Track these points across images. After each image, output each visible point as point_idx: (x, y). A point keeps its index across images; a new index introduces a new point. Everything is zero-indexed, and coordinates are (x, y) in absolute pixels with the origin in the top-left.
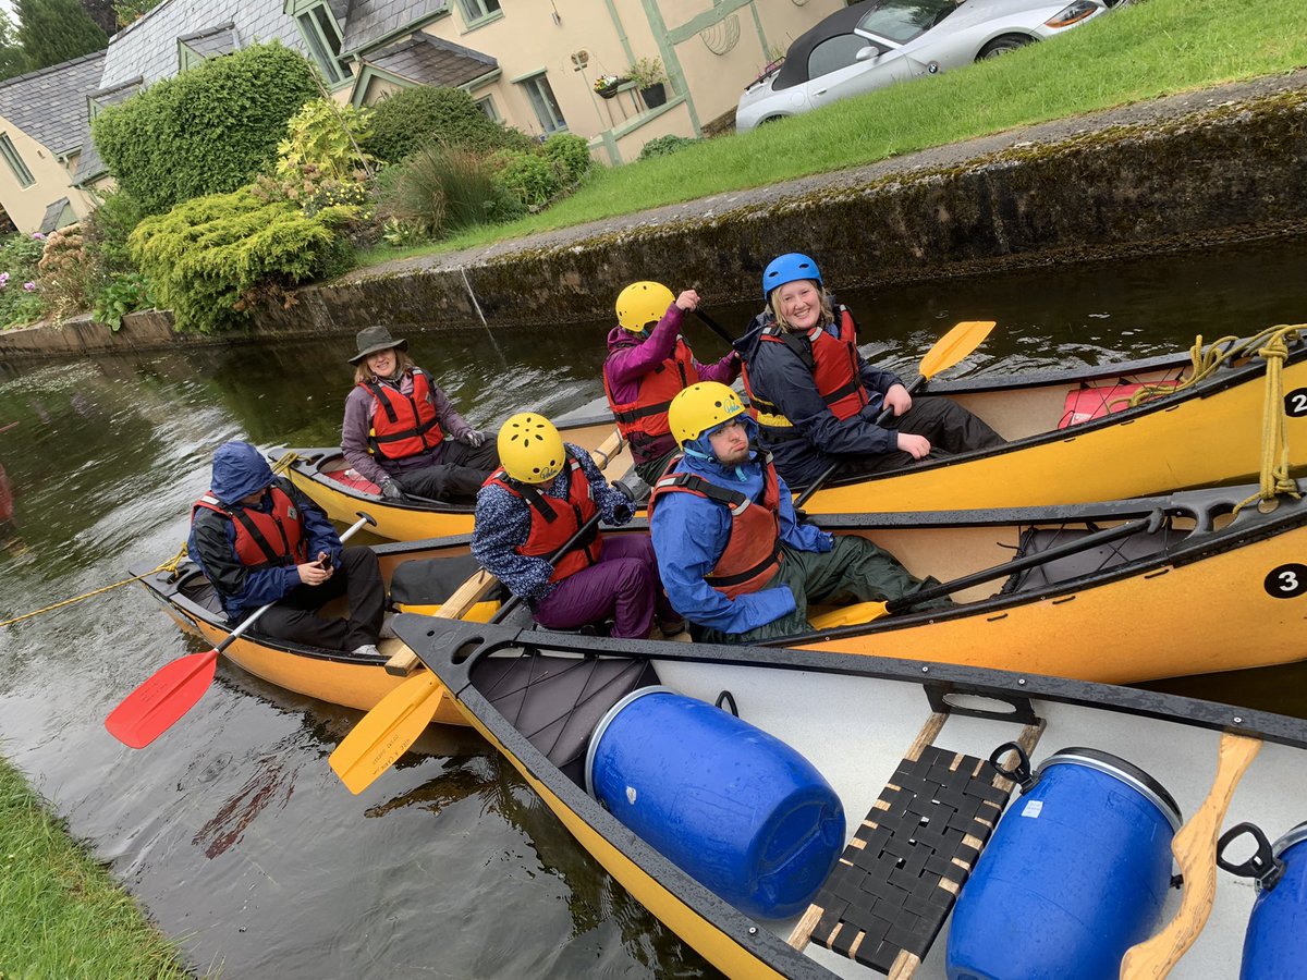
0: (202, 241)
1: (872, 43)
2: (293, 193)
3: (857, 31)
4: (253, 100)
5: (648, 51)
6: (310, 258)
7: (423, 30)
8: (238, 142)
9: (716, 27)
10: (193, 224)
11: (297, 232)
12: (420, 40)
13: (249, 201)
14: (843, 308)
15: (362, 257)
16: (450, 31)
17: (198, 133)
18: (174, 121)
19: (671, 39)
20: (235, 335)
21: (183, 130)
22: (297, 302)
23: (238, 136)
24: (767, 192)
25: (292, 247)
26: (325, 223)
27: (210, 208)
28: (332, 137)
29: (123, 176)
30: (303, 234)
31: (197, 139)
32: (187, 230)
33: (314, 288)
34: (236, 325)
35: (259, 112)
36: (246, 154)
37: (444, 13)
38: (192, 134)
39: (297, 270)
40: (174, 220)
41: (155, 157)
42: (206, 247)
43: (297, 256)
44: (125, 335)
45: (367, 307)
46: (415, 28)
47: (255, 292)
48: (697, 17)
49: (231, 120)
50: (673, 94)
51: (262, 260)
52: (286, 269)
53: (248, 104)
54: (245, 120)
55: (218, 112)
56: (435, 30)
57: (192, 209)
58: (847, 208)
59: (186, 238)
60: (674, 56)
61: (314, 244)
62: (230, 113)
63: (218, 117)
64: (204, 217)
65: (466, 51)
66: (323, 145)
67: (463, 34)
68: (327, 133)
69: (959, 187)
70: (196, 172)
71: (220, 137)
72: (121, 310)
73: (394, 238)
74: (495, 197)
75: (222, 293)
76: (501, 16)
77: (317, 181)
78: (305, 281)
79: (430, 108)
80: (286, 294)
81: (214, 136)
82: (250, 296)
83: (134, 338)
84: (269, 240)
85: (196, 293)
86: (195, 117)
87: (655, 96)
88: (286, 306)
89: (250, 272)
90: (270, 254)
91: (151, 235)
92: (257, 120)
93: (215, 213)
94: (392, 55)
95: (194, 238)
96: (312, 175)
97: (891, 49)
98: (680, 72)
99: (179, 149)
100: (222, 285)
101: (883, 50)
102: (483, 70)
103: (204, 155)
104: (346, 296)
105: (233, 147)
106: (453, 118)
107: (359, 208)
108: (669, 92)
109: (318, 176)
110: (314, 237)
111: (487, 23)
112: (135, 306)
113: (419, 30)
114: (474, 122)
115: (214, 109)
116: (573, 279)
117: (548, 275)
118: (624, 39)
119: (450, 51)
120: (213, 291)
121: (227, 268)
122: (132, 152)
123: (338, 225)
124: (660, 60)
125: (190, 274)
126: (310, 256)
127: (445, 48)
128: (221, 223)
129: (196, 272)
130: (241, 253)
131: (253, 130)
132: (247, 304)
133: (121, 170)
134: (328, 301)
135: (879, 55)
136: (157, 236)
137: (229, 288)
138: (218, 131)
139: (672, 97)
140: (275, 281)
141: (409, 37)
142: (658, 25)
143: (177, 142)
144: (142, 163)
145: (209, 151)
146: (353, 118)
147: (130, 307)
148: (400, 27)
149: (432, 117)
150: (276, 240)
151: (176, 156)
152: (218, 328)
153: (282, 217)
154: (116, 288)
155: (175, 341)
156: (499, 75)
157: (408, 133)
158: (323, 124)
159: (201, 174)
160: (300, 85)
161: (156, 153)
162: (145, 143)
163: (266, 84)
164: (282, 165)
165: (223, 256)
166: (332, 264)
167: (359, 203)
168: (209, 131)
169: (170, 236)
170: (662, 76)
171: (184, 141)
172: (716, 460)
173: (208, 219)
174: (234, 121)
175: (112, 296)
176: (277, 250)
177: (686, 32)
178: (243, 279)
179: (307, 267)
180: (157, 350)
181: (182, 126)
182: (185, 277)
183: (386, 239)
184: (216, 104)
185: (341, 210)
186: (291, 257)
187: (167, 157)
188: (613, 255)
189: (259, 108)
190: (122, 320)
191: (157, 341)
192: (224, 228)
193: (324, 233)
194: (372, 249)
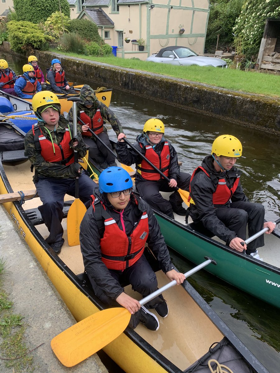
0: (21, 30)
1: (174, 55)
2: (45, 29)
3: (173, 51)
4: (50, 5)
5: (144, 37)
6: (39, 44)
7: (102, 8)
8: (43, 14)
9: (164, 40)
10: (22, 26)
11: (38, 37)
12: (100, 10)
13: (36, 27)
14: (64, 71)
15: (50, 49)
16: (107, 11)
17: (35, 7)
18: (30, 2)
19: (150, 37)
20: (22, 55)
21: (32, 5)
22: (34, 52)
23: (43, 12)
24: (111, 66)
25: (36, 40)
26: (45, 38)
27: (27, 25)
28: (59, 21)
29: (17, 9)
30: (39, 38)
31: (34, 8)
32: (19, 26)
33: (38, 51)
34: (22, 52)
35: (51, 9)
36: (44, 17)
37: (107, 6)
38: (33, 7)
39: (35, 45)
40: (18, 23)
41: (24, 8)
42: (20, 32)
43: (36, 42)
44: (2, 46)
45: (45, 59)
46: (100, 7)
47: (26, 46)
48: (159, 35)
49: (43, 8)
50: (146, 50)
51: (29, 39)
52: (33, 44)
53: (48, 6)
54: (46, 9)
55: (41, 4)
56: (104, 9)
57: (24, 23)
58: (114, 72)
59: (18, 28)
60: (149, 41)
61: (41, 41)
62: (44, 6)
63: (40, 5)
64: (25, 26)
65: (109, 18)
66: (56, 22)
67: (109, 14)
68: (58, 20)
69: (128, 75)
70: (31, 16)
71: (39, 10)
72: (3, 39)
73: (59, 48)
74: (82, 50)
75: (20, 44)
76: (118, 13)
77: (51, 29)
78: (36, 49)
79: (87, 26)
80: (32, 50)
81: (38, 9)
82: (25, 47)
83: (4, 48)
84: (32, 36)
85: (15, 41)
86: (35, 3)
87: (141, 48)
88: (31, 52)
89: (26, 41)
90: (31, 39)
91: (12, 24)
92: (49, 10)
93: (28, 26)
94: (91, 10)
95: (19, 29)
96: (51, 28)
97: (177, 58)
98: (149, 46)
99: (29, 8)
100: (20, 42)
101: (176, 57)
102: (111, 24)
103: (34, 13)
104: (42, 55)
105: (41, 14)
106: (91, 30)
107: (55, 39)
108: (145, 49)
109: (52, 28)
110: (41, 40)
111: (115, 14)
112: (7, 40)
113: (101, 8)
114: (95, 34)
115: (40, 3)
116: (75, 67)
117: (72, 65)
118: (141, 32)
119: (105, 16)
120: (18, 42)
121: (22, 38)
122: (20, 4)
123: (48, 40)
124: (146, 40)
125: (15, 36)
126: (39, 43)
127: (105, 15)
128: (27, 28)
129: (16, 36)
130: (26, 36)
131: (48, 12)
132: (24, 48)
133: (16, 8)
134: (39, 55)
135: (175, 58)
136: (13, 25)
137: (22, 43)
138: (39, 9)
139: (145, 50)
140: (31, 45)
141: (98, 8)
142: (149, 32)
143: (29, 7)
144: (21, 8)
145: (35, 12)
146: (66, 19)
147: (6, 40)
148: (97, 5)
149: (86, 28)
150: (33, 37)
151: (28, 10)
152: (17, 51)
153: (39, 33)
154: (4, 34)
155: (11, 52)
156: (114, 27)
157: (78, 29)
158: (58, 17)
159: (32, 17)
160: (63, 7)
161: (25, 7)
162: (23, 4)
163: (55, 3)
164: (46, 23)
165: (22, 35)
166: (43, 47)
167: (56, 38)
168: (37, 8)
169: (15, 26)
170: (145, 44)
171: (31, 7)
172: (29, 76)
173: (26, 27)
174: (44, 8)
175: (3, 36)
176: (33, 39)
177: (155, 37)
178: (24, 42)
179: (37, 46)
180: (7, 52)
181: (32, 4)
182: (14, 36)
183: (57, 48)
184: (41, 2)
185: (50, 37)
186: (35, 42)
187: (26, 9)
188: (82, 65)
189: (51, 8)
190: (3, 42)
191: (8, 50)
192: (27, 30)
193: (43, 39)
194: (54, 49)
